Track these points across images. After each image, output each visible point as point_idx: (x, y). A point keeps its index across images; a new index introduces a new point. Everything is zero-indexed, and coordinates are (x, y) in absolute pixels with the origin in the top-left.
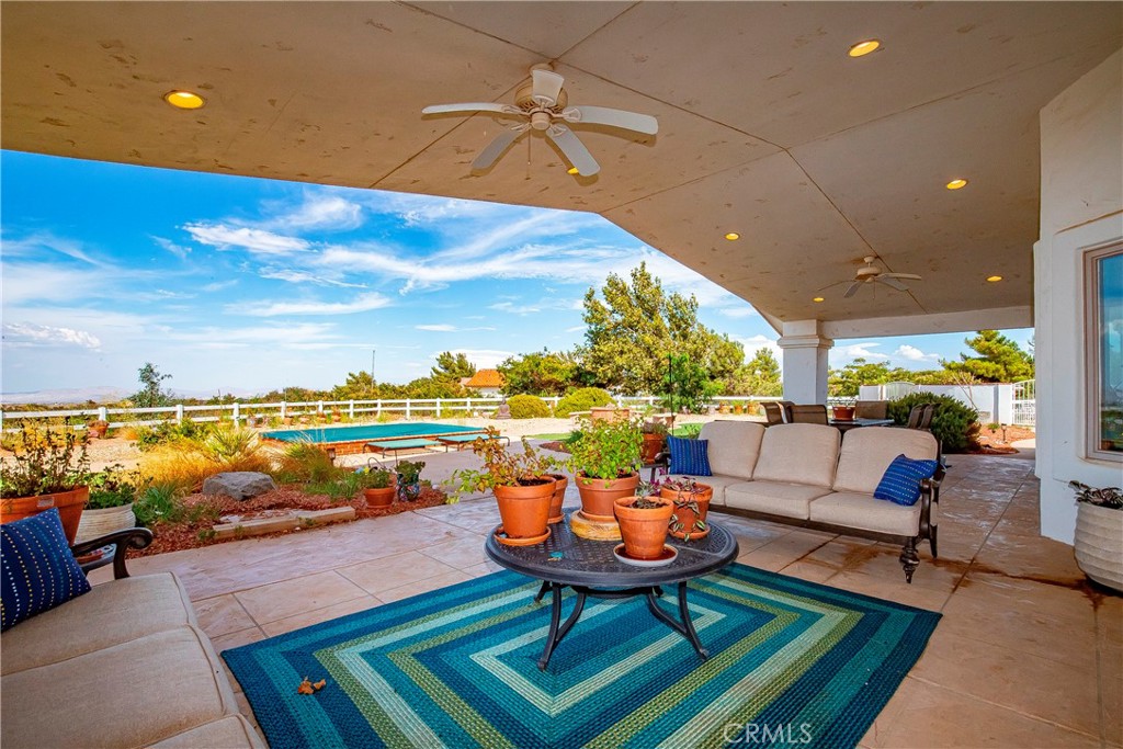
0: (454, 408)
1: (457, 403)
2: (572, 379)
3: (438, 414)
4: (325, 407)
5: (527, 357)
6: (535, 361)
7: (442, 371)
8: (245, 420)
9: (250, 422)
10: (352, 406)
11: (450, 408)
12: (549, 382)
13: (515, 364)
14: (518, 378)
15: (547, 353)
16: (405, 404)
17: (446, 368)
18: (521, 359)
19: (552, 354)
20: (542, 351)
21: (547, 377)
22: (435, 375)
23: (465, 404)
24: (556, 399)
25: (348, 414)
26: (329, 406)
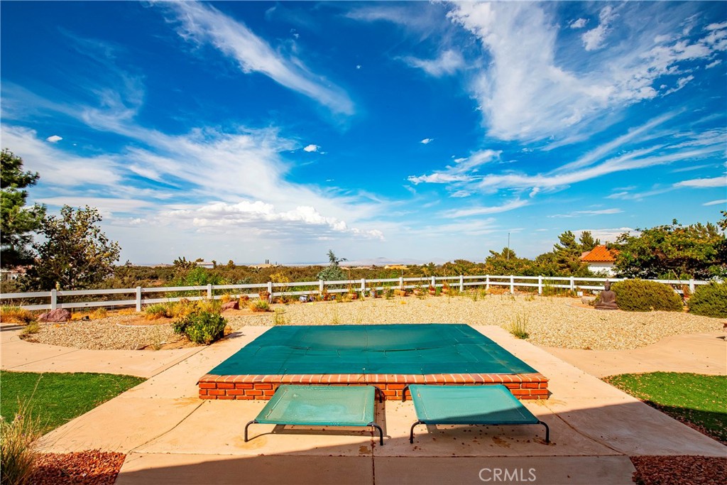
0: (556, 286)
1: (560, 282)
2: (717, 257)
3: (540, 291)
4: (437, 282)
5: (646, 232)
6: (658, 236)
7: (563, 247)
8: (368, 292)
9: (372, 294)
10: (461, 281)
11: (552, 286)
12: (679, 261)
13: (632, 240)
14: (635, 256)
15: (676, 226)
16: (508, 280)
17: (568, 244)
18: (638, 235)
19: (684, 226)
20: (670, 224)
21: (677, 254)
22: (557, 250)
23: (568, 283)
24: (692, 283)
25: (458, 287)
26: (441, 281)
